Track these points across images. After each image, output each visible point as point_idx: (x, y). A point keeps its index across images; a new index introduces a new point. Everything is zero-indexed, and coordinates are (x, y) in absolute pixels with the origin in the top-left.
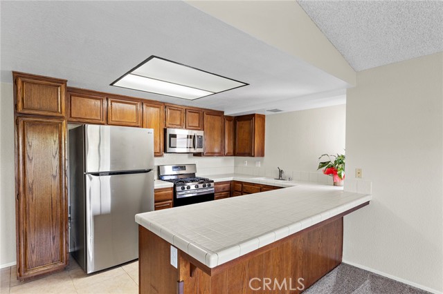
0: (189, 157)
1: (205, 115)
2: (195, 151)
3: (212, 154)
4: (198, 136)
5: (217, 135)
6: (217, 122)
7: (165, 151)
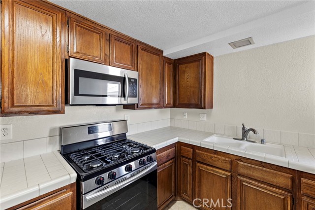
0: (117, 110)
1: (140, 50)
2: (125, 102)
3: (149, 106)
4: (129, 79)
5: (154, 80)
6: (156, 63)
7: (67, 102)
